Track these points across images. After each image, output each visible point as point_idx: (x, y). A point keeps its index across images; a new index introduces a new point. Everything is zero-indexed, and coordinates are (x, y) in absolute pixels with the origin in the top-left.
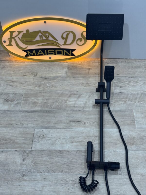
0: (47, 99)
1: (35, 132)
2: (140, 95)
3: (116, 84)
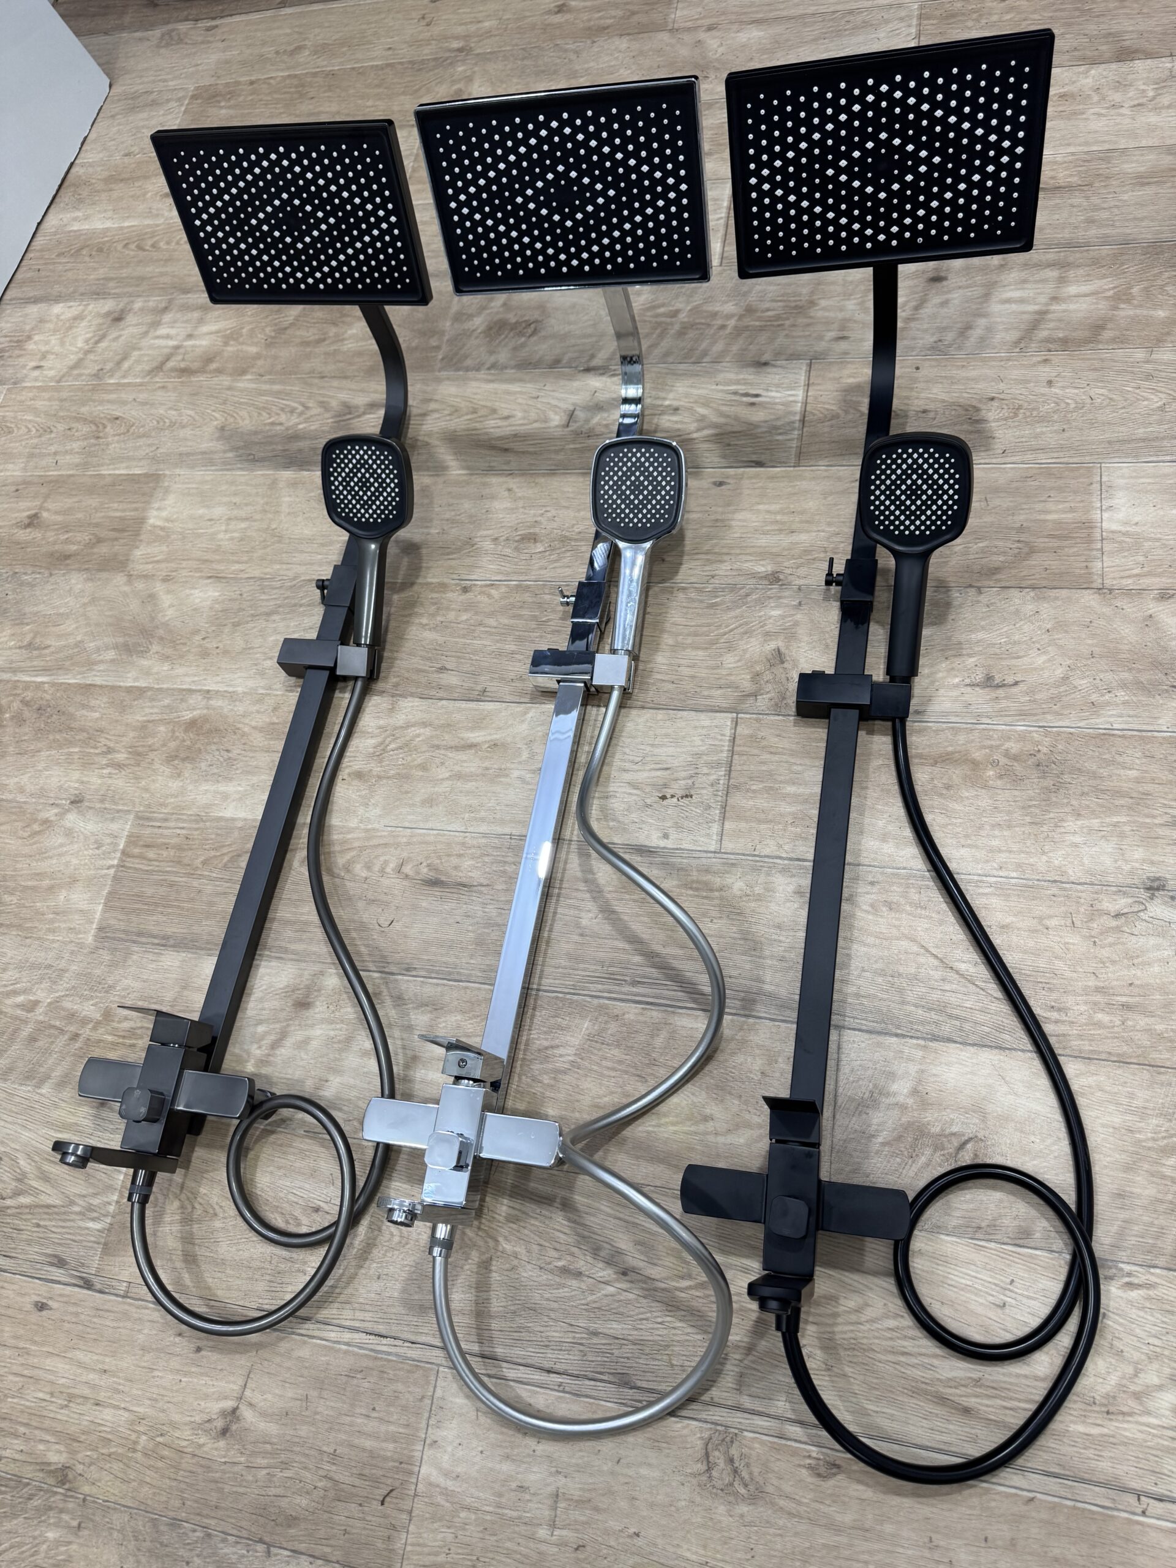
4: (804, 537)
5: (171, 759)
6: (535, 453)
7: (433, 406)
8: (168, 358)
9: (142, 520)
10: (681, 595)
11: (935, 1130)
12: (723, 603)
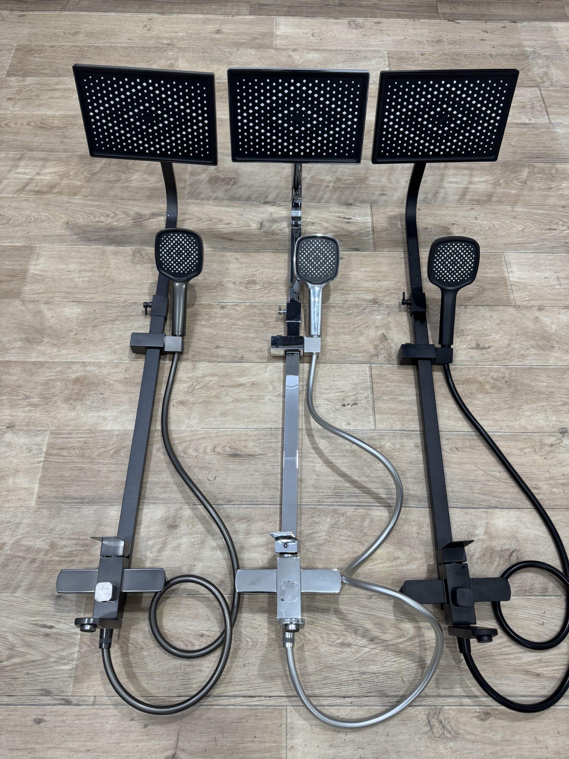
4: (384, 283)
5: (67, 400)
6: (247, 241)
7: (187, 216)
8: (27, 184)
9: (26, 271)
10: (333, 310)
11: (498, 549)
12: (353, 313)
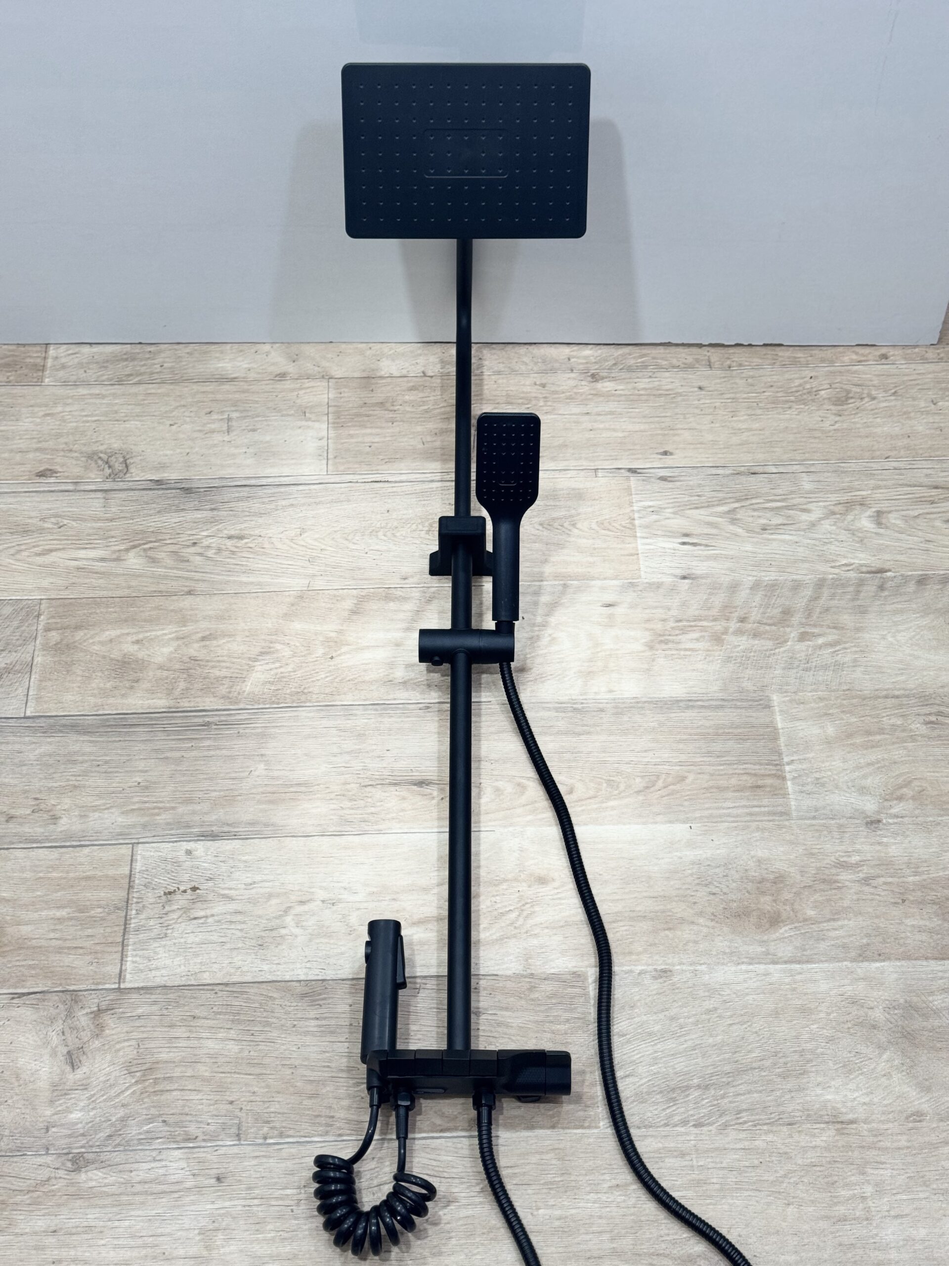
0: (203, 639)
1: (138, 866)
2: (808, 592)
3: (654, 517)
